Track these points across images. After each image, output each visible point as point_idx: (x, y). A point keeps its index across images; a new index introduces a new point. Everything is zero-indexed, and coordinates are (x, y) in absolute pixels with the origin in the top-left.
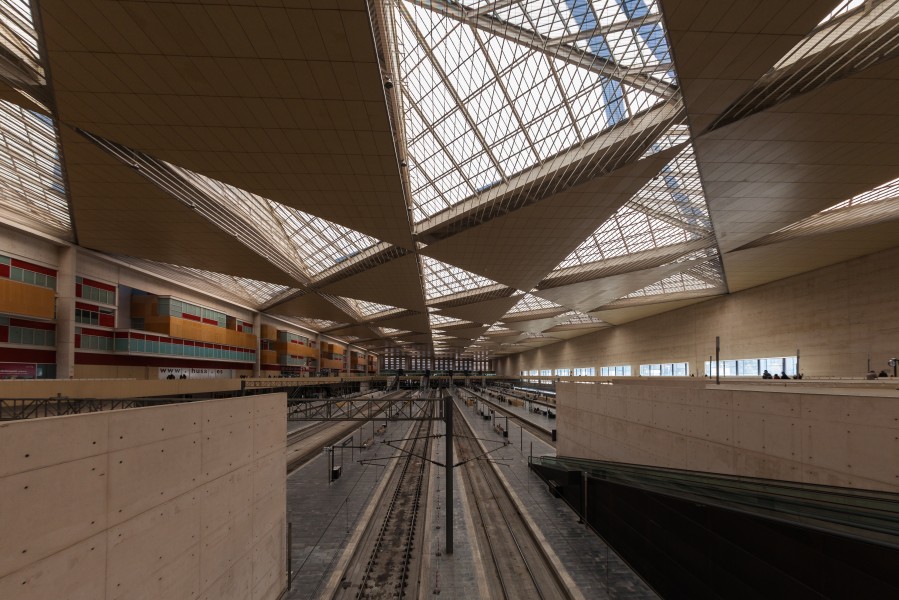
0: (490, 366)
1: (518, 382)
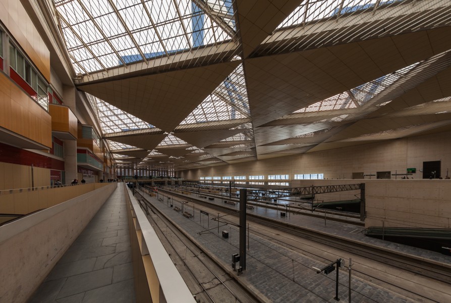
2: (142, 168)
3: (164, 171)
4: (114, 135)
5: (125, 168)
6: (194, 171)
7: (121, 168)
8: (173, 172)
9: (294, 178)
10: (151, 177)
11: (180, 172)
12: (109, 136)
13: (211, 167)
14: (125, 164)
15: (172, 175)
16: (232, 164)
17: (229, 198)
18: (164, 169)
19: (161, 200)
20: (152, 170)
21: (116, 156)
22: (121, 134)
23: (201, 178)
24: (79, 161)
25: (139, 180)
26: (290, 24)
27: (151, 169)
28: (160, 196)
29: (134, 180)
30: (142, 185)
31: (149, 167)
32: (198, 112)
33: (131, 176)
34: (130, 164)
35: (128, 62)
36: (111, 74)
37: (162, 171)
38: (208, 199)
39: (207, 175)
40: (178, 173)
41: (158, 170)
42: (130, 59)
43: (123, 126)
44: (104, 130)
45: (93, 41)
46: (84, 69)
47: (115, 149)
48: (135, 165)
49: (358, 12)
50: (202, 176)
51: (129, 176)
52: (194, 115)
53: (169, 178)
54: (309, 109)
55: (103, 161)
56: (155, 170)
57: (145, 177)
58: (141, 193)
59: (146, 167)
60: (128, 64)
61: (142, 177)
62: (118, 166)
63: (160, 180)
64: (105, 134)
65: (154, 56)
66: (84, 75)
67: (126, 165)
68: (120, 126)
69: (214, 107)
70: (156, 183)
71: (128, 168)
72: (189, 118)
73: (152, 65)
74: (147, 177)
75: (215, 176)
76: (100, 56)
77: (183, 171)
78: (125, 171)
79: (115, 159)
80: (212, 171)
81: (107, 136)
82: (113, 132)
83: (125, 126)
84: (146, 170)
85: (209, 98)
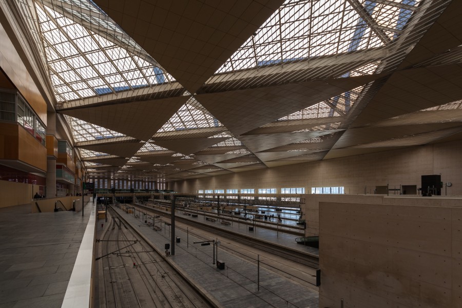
0: (167, 186)
1: (195, 197)
2: (121, 178)
3: (152, 182)
4: (86, 144)
5: (99, 178)
6: (191, 181)
7: (94, 178)
8: (163, 183)
9: (311, 191)
10: (132, 191)
11: (173, 183)
12: (82, 144)
13: (212, 176)
14: (98, 173)
15: (161, 187)
16: (239, 173)
17: (217, 215)
18: (152, 179)
19: (137, 217)
20: (135, 181)
21: (87, 164)
22: (94, 143)
23: (201, 192)
24: (57, 176)
25: (117, 195)
26: (224, 70)
27: (133, 179)
28: (137, 213)
29: (110, 195)
30: (122, 201)
31: (131, 178)
32: (176, 120)
33: (107, 189)
34: (106, 174)
35: (101, 93)
36: (86, 103)
37: (148, 182)
38: (191, 216)
39: (207, 188)
40: (171, 184)
41: (142, 181)
42: (102, 91)
43: (96, 134)
44: (76, 139)
45: (73, 81)
46: (64, 99)
47: (87, 156)
48: (112, 174)
49: (272, 65)
50: (201, 189)
51: (105, 189)
52: (171, 123)
53: (157, 191)
54: (291, 117)
55: (75, 173)
56: (139, 181)
57: (124, 190)
58: (118, 210)
59: (127, 176)
60: (100, 95)
61: (120, 190)
62: (89, 176)
63: (145, 194)
64: (77, 142)
65: (122, 89)
66: (64, 102)
67: (101, 175)
68: (93, 135)
69: (191, 115)
70: (138, 198)
71: (104, 178)
72: (166, 126)
73: (120, 96)
74: (127, 190)
75: (217, 188)
76: (78, 90)
77: (177, 181)
78: (99, 182)
79: (87, 168)
80: (214, 182)
81: (79, 144)
82: (86, 140)
83: (99, 134)
84: (127, 180)
85: (184, 107)
